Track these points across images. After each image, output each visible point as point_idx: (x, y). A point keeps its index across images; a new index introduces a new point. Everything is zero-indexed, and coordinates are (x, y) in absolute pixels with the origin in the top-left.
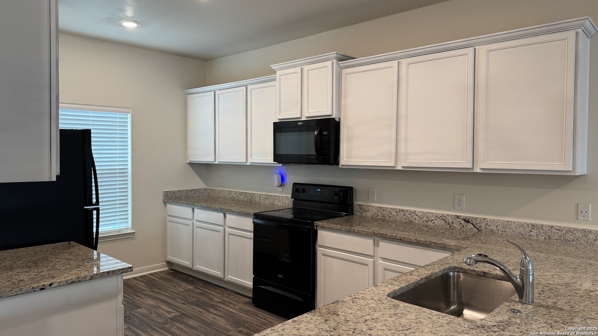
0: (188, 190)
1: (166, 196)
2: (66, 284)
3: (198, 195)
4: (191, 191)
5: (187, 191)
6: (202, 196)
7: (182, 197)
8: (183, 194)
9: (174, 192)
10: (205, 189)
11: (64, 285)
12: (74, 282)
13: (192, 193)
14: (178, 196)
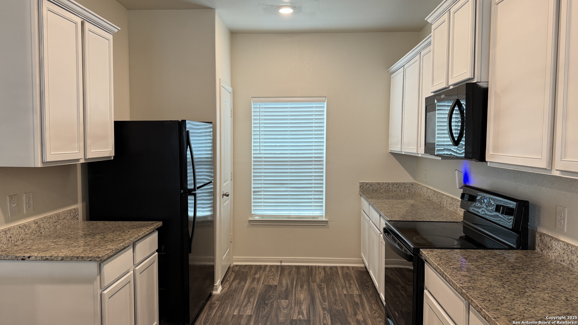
0: (389, 184)
1: (362, 187)
2: (41, 260)
3: (402, 190)
4: (393, 184)
5: (387, 184)
6: (408, 191)
7: (381, 191)
8: (383, 187)
9: (371, 185)
10: (412, 184)
11: (39, 260)
12: (47, 259)
13: (394, 187)
14: (375, 189)
